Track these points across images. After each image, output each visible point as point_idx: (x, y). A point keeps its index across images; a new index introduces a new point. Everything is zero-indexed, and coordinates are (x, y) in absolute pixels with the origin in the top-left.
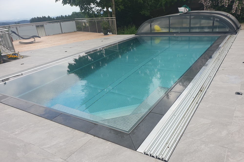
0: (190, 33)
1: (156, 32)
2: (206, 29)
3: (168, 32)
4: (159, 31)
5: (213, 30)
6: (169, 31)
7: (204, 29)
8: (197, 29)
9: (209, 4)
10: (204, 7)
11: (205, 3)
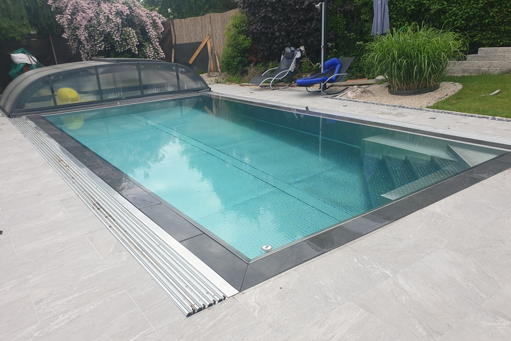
0: (143, 96)
3: (100, 99)
4: (78, 100)
6: (101, 97)
7: (165, 87)
8: (155, 89)
9: (100, 47)
10: (82, 53)
11: (88, 46)
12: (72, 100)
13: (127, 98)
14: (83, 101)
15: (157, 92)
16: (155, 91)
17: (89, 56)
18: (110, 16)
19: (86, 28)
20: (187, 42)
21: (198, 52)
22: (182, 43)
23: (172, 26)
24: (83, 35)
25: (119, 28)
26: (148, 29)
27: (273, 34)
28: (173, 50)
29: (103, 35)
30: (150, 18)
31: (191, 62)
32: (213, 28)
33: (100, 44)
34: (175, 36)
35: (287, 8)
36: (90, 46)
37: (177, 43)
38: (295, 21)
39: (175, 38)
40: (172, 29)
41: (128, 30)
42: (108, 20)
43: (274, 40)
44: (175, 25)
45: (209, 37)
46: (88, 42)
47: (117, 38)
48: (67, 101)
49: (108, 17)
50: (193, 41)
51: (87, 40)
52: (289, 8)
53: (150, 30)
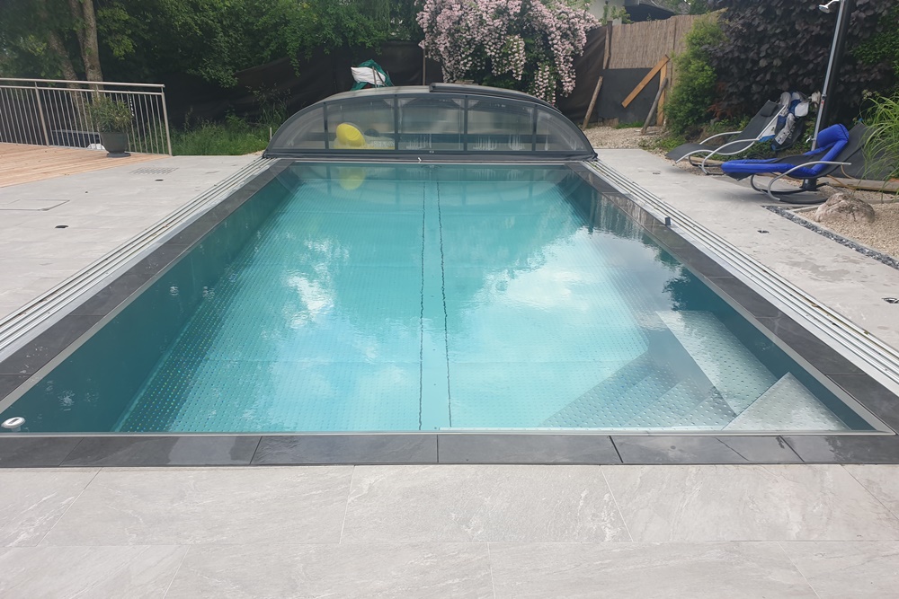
0: (466, 153)
1: (348, 147)
2: (513, 144)
3: (394, 148)
4: (360, 145)
5: (534, 148)
6: (396, 146)
7: (509, 144)
8: (489, 144)
9: (465, 65)
10: (444, 72)
11: (450, 61)
12: (352, 143)
13: (436, 153)
14: (369, 147)
15: (492, 149)
16: (489, 147)
17: (452, 78)
18: (484, 14)
19: (450, 33)
20: (628, 67)
21: (641, 86)
22: (618, 67)
23: (607, 37)
24: (443, 43)
25: (500, 35)
26: (553, 40)
27: (755, 62)
28: (600, 79)
29: (474, 46)
30: (565, 21)
31: (625, 104)
32: (677, 43)
33: (466, 61)
34: (610, 53)
35: (794, 9)
36: (453, 62)
37: (610, 67)
38: (803, 38)
39: (609, 59)
40: (607, 41)
41: (512, 40)
42: (482, 23)
43: (756, 77)
44: (613, 34)
45: (667, 60)
46: (450, 56)
47: (492, 51)
48: (344, 144)
49: (481, 16)
50: (636, 66)
51: (449, 52)
52: (798, 10)
53: (555, 41)
